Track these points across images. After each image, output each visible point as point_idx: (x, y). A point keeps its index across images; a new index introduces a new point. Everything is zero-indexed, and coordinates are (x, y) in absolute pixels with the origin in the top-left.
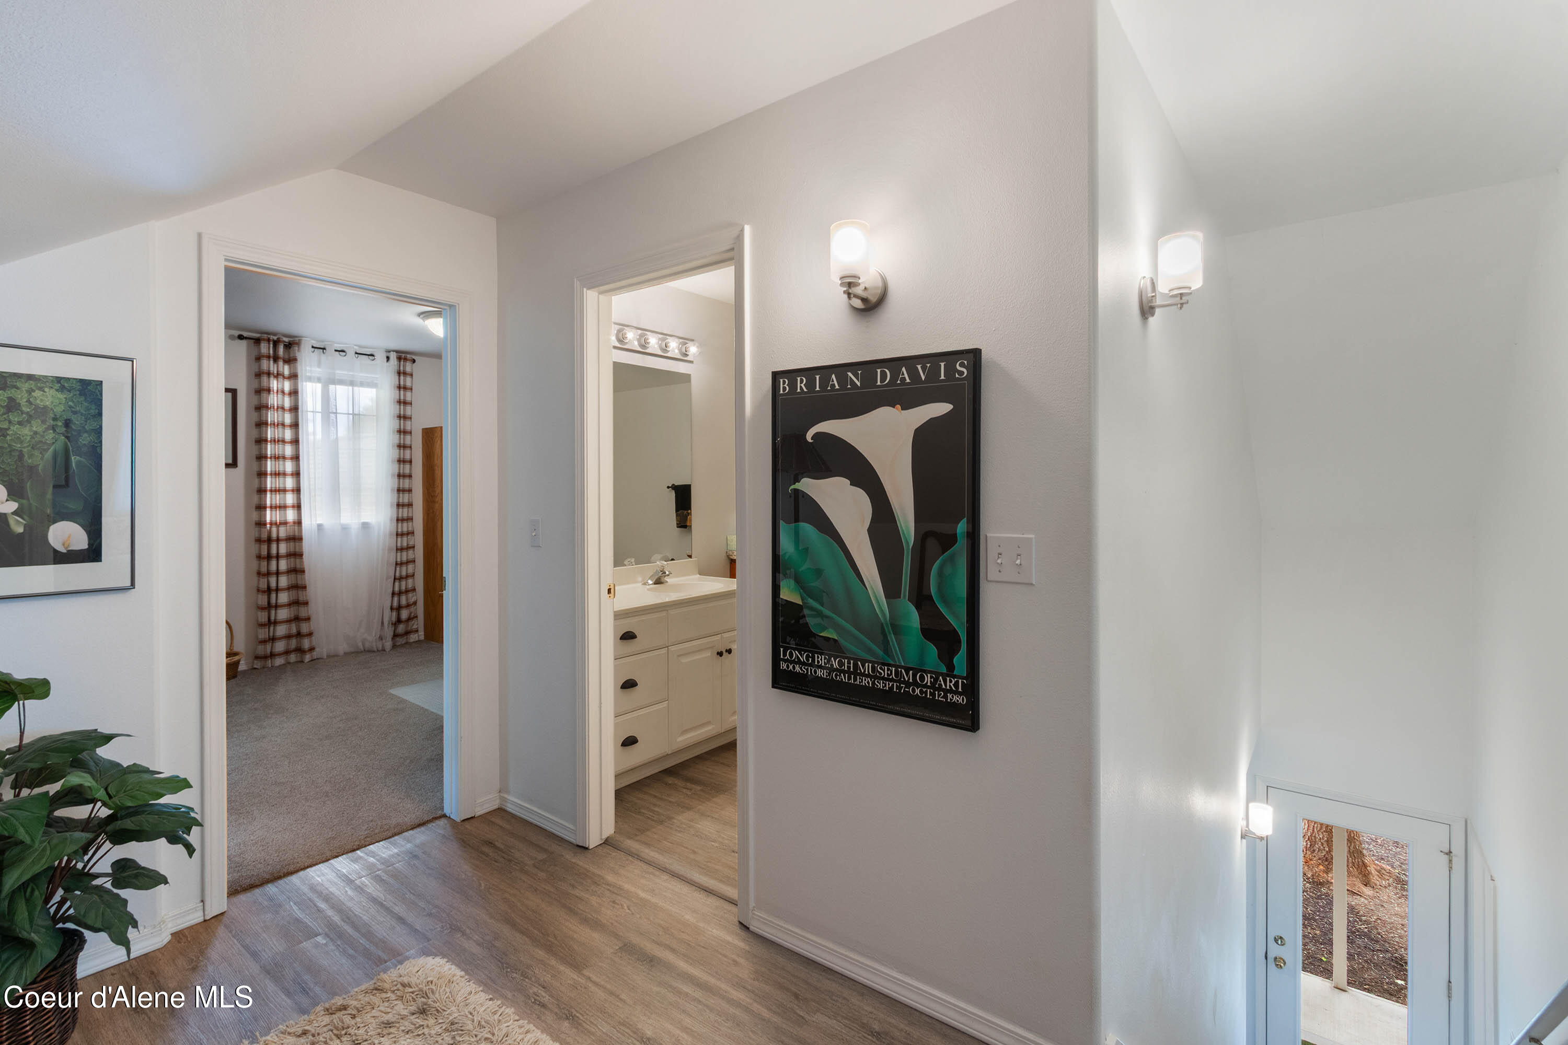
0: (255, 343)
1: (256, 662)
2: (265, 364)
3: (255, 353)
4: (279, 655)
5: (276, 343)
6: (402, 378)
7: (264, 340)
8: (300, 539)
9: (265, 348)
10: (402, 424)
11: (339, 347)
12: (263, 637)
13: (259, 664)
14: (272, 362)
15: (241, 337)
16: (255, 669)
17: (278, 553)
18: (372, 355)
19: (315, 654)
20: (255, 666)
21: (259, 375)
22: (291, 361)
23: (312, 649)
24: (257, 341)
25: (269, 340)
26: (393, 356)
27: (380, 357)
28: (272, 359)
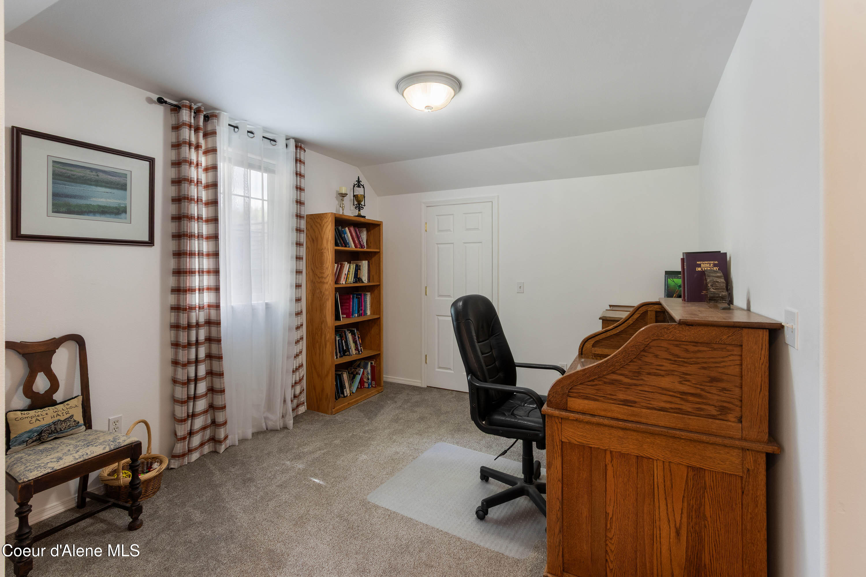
0: (172, 110)
1: (172, 461)
2: (187, 134)
3: (173, 121)
4: (196, 449)
5: (198, 112)
6: (298, 165)
7: (185, 106)
8: (218, 324)
9: (186, 116)
10: (299, 209)
11: (250, 128)
12: (183, 433)
13: (176, 463)
14: (193, 132)
15: (161, 101)
16: (172, 469)
17: (197, 340)
18: (274, 141)
19: (228, 442)
20: (172, 466)
21: (177, 146)
22: (210, 134)
23: (226, 438)
24: (176, 109)
25: (190, 108)
26: (292, 143)
27: (281, 142)
28: (193, 129)
